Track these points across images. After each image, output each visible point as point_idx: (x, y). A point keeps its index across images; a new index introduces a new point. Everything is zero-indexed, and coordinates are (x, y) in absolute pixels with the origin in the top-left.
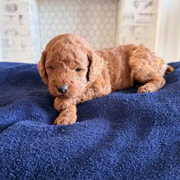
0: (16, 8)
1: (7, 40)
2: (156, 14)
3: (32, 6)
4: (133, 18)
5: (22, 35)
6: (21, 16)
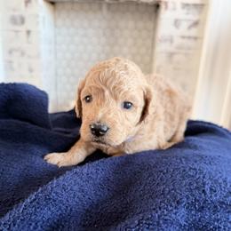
1: (10, 62)
2: (202, 38)
3: (44, 18)
6: (28, 32)
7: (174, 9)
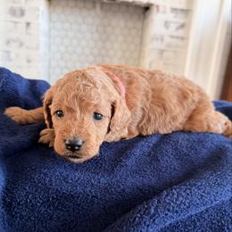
0: (22, 13)
1: (8, 52)
3: (43, 13)
4: (162, 40)
5: (28, 48)
6: (28, 24)
7: (164, 12)
